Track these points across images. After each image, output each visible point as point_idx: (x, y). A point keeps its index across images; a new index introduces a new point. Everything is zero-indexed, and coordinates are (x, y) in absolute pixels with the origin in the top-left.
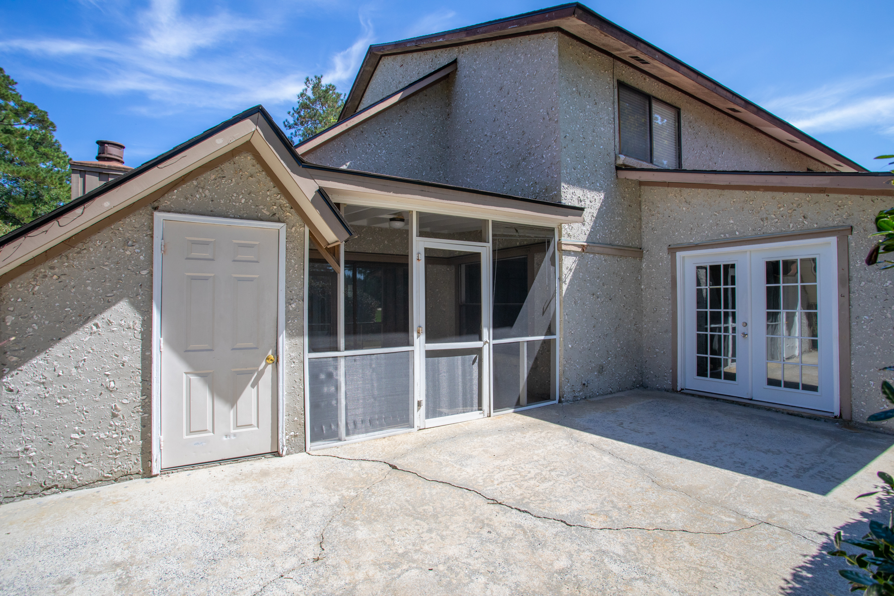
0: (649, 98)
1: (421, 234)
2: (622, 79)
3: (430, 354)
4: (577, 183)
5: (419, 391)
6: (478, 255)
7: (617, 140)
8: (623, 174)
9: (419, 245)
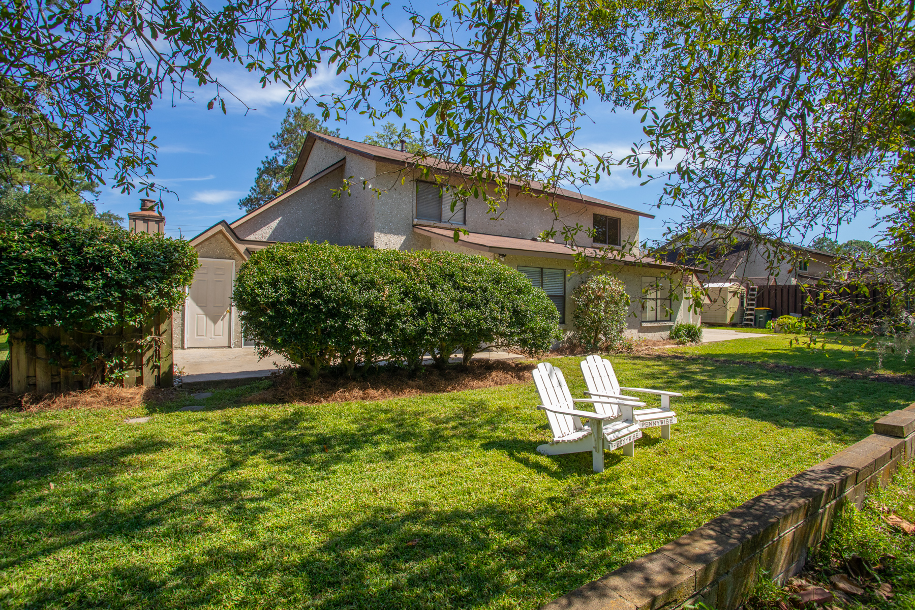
0: (441, 186)
2: (419, 178)
7: (415, 211)
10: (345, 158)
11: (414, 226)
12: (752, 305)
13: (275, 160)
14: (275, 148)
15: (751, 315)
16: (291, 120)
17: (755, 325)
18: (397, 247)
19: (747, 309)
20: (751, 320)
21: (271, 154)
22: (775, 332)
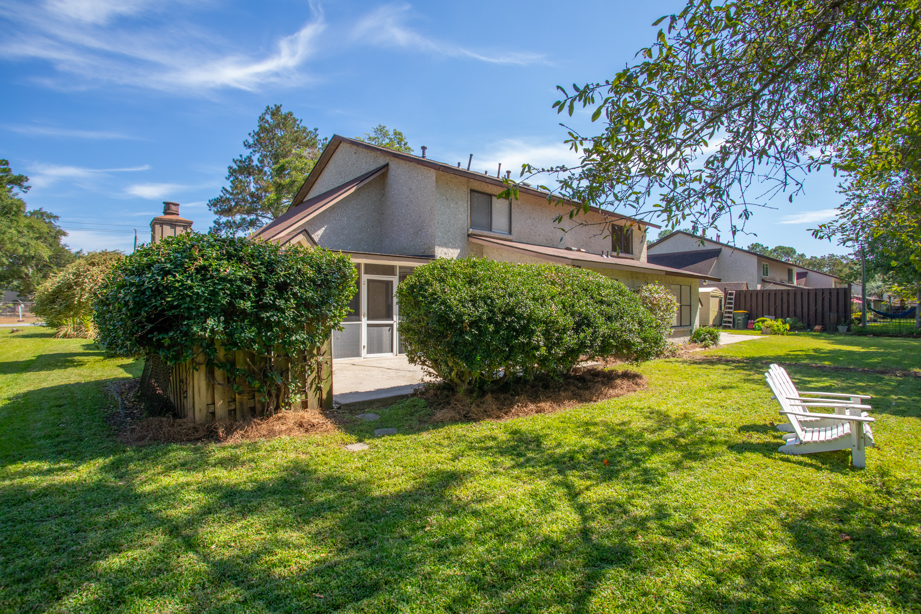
0: (491, 195)
1: (366, 273)
2: (473, 188)
3: (369, 325)
4: (445, 245)
5: (364, 341)
6: (392, 282)
7: (469, 220)
8: (471, 239)
9: (365, 278)
10: (387, 165)
11: (469, 236)
12: (730, 308)
13: (250, 159)
14: (250, 147)
15: (729, 317)
16: (268, 117)
17: (734, 326)
18: (455, 256)
19: (726, 312)
20: (729, 322)
21: (247, 152)
22: (763, 333)
